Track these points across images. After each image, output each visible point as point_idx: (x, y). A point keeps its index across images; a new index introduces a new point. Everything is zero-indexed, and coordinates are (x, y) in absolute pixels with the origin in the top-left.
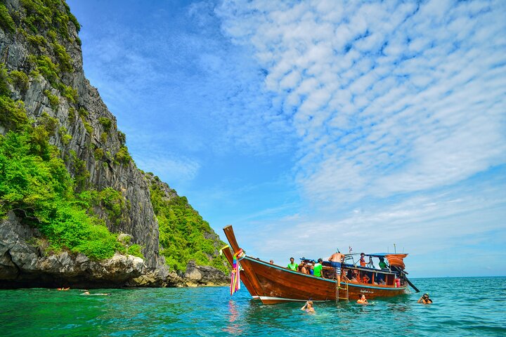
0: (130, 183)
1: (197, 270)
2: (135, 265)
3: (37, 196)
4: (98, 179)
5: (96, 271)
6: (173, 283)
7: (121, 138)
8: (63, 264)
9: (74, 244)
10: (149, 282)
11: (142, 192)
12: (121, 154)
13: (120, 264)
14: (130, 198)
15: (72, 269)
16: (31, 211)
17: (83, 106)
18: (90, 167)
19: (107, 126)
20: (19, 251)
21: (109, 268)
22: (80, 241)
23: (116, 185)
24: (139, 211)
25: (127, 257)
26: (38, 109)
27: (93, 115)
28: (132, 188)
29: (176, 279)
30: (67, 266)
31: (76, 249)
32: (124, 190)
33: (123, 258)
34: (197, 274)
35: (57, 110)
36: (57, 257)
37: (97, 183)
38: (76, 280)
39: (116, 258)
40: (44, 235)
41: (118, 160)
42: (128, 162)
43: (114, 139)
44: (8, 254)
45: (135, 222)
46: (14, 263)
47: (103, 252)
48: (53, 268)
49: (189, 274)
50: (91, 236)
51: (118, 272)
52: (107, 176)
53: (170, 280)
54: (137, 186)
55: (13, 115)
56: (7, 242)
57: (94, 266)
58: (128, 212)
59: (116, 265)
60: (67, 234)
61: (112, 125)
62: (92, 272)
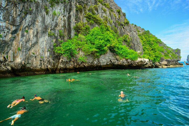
0: (131, 31)
2: (146, 62)
3: (114, 44)
5: (134, 64)
6: (158, 66)
7: (124, 15)
8: (124, 62)
9: (126, 56)
10: (149, 66)
11: (135, 33)
12: (126, 21)
13: (142, 61)
14: (131, 37)
15: (127, 64)
16: (113, 48)
17: (111, 8)
18: (118, 29)
19: (119, 12)
20: (113, 60)
21: (138, 63)
22: (128, 55)
23: (126, 33)
24: (135, 40)
25: (144, 59)
26: (102, 15)
27: (115, 10)
28: (131, 33)
29: (159, 65)
30: (126, 63)
31: (127, 58)
32: (129, 34)
33: (142, 59)
34: (165, 62)
35: (106, 13)
36: (122, 61)
37: (121, 34)
39: (139, 60)
40: (117, 54)
41: (125, 24)
42: (128, 23)
43: (122, 16)
44: (111, 60)
45: (134, 45)
46: (112, 63)
47: (136, 58)
48: (122, 64)
49: (162, 62)
51: (141, 64)
52: (123, 31)
53: (156, 65)
54: (133, 31)
55: (98, 20)
56: (110, 58)
57: (133, 62)
58: (132, 42)
59: (140, 62)
60: (123, 53)
61: (121, 11)
62: (132, 64)
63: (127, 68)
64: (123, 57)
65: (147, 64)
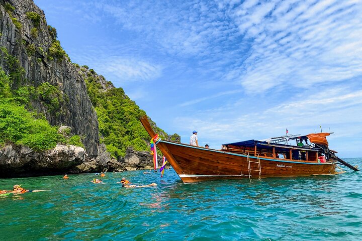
0: (66, 78)
1: (135, 155)
2: (77, 154)
4: (33, 75)
5: (41, 161)
6: (114, 168)
7: (53, 33)
8: (9, 156)
9: (17, 138)
10: (92, 168)
11: (78, 85)
12: (53, 49)
13: (62, 153)
14: (67, 92)
15: (18, 160)
19: (37, 21)
21: (52, 158)
22: (23, 134)
23: (53, 79)
24: (77, 104)
25: (69, 147)
27: (20, 10)
28: (68, 82)
29: (116, 164)
30: (13, 159)
31: (19, 142)
32: (60, 84)
33: (65, 148)
34: (135, 159)
36: (2, 151)
38: (23, 170)
39: (58, 148)
41: (52, 55)
42: (62, 57)
43: (45, 34)
49: (128, 159)
50: (32, 130)
51: (62, 161)
52: (42, 71)
53: (110, 166)
54: (72, 80)
57: (38, 157)
58: (67, 105)
59: (60, 153)
60: (9, 128)
61: (41, 20)
62: (37, 162)
64: (5, 139)
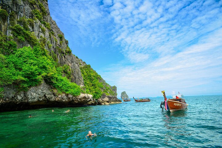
0: (72, 62)
1: (107, 97)
3: (52, 73)
4: (61, 62)
5: (75, 100)
6: (101, 103)
7: (67, 42)
8: (64, 98)
9: (67, 91)
10: (92, 103)
11: (77, 65)
12: (68, 50)
14: (73, 68)
15: (67, 100)
16: (49, 79)
17: (52, 30)
18: (57, 56)
19: (61, 38)
20: (48, 94)
21: (80, 99)
22: (69, 89)
23: (67, 63)
24: (76, 73)
26: (38, 34)
27: (56, 34)
28: (73, 64)
30: (65, 99)
31: (67, 92)
32: (70, 65)
33: (86, 95)
34: (107, 99)
35: (45, 34)
36: (61, 96)
37: (61, 64)
39: (82, 95)
40: (55, 88)
41: (67, 52)
42: (71, 53)
43: (64, 43)
44: (45, 96)
45: (75, 78)
46: (47, 99)
47: (78, 93)
48: (60, 100)
49: (104, 99)
50: (71, 87)
51: (84, 101)
52: (64, 60)
53: (99, 102)
55: (32, 39)
56: (44, 91)
58: (73, 74)
59: (83, 98)
60: (63, 87)
61: (63, 37)
62: (74, 101)
63: (66, 106)
64: (62, 91)
65: (90, 100)
